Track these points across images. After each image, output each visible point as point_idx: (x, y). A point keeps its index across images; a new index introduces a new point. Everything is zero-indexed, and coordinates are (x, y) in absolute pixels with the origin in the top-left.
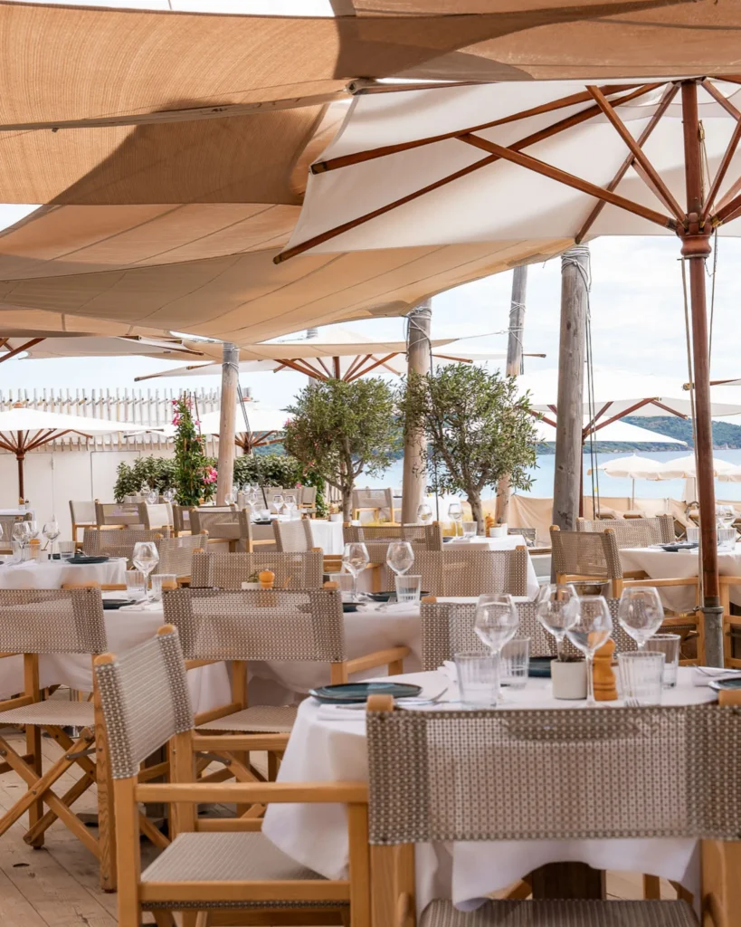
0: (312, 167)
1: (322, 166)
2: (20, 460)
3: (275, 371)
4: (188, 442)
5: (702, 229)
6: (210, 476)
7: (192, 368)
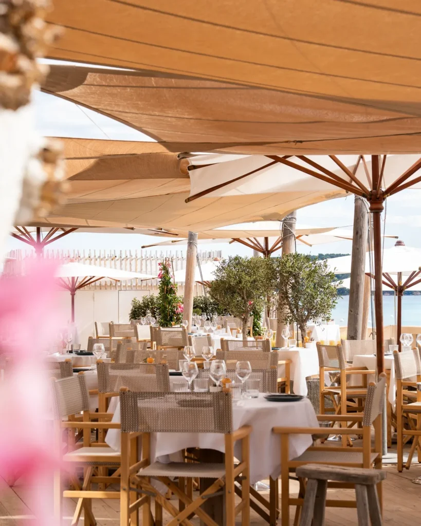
0: (188, 167)
1: (192, 167)
2: (73, 295)
3: (230, 243)
4: (167, 287)
5: (378, 198)
6: (179, 309)
7: (175, 241)
